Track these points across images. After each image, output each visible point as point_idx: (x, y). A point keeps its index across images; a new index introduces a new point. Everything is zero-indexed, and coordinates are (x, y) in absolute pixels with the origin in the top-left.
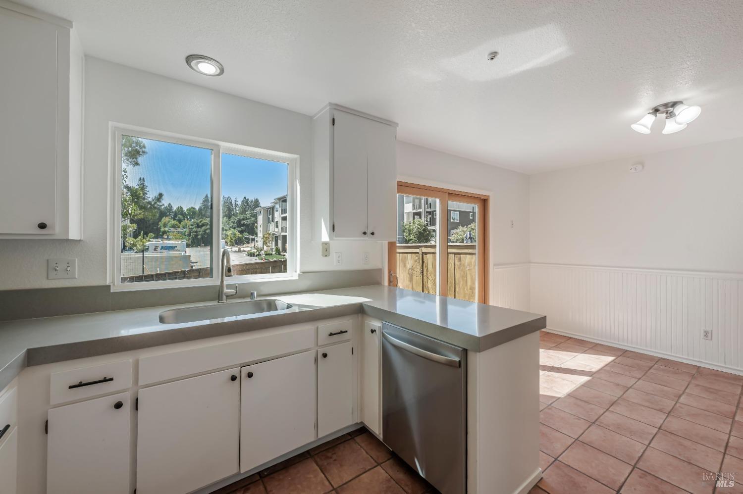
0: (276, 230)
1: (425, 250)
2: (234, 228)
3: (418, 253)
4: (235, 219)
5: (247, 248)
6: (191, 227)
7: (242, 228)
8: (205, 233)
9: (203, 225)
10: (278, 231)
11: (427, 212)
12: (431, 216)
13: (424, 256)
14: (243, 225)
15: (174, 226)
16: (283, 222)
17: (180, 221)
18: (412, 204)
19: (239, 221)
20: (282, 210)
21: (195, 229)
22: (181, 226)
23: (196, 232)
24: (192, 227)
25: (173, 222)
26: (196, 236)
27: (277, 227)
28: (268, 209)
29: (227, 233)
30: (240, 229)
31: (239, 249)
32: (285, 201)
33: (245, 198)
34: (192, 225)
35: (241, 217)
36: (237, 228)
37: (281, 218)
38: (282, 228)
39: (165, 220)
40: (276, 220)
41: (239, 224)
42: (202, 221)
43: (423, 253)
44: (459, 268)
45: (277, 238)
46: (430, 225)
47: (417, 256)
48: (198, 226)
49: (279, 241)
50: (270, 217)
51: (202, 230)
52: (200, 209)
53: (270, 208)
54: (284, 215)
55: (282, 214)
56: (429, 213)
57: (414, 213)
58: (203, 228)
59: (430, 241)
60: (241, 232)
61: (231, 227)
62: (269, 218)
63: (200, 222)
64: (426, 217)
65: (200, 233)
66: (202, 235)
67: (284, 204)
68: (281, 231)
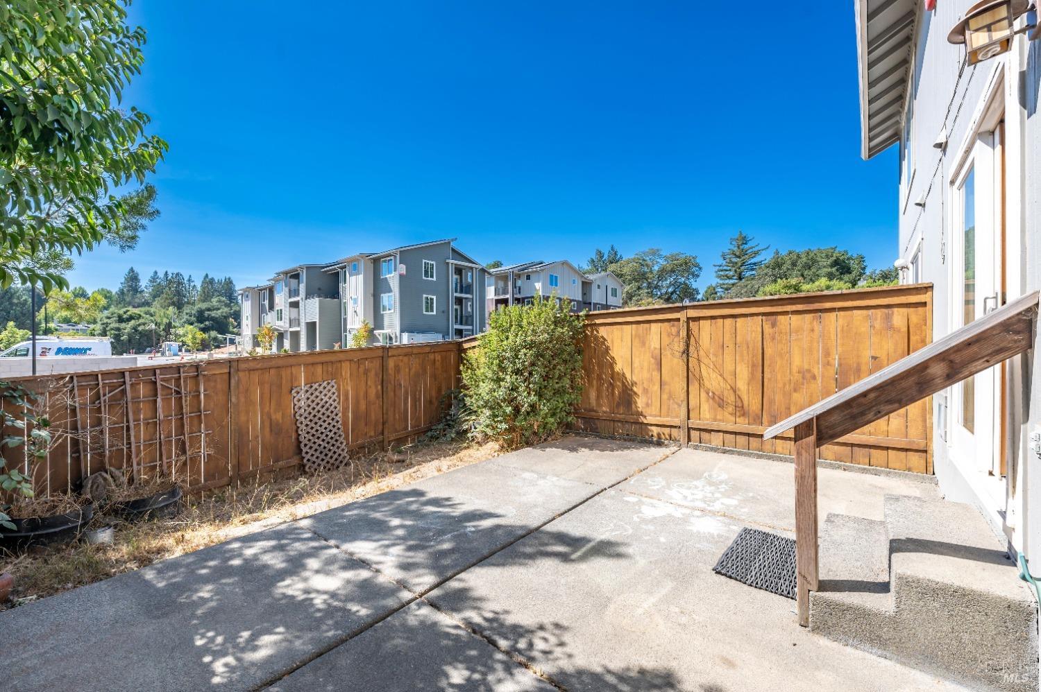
0: (279, 323)
1: (692, 313)
2: (192, 324)
3: (678, 320)
6: (105, 321)
7: (207, 323)
8: (136, 331)
9: (131, 318)
10: (283, 325)
13: (691, 324)
14: (208, 319)
16: (292, 309)
18: (495, 287)
19: (201, 312)
20: (290, 290)
21: (115, 325)
23: (118, 329)
24: (109, 321)
26: (119, 335)
27: (281, 318)
28: (261, 290)
29: (177, 332)
30: (202, 326)
31: (210, 356)
32: (296, 276)
33: (207, 275)
34: (109, 318)
35: (204, 306)
36: (196, 324)
37: (288, 306)
38: (290, 320)
40: (277, 308)
41: (200, 317)
42: (128, 311)
43: (688, 319)
44: (773, 339)
45: (281, 336)
47: (673, 325)
48: (121, 320)
49: (285, 340)
50: (267, 303)
51: (129, 326)
52: (122, 292)
53: (265, 289)
54: (293, 300)
55: (290, 297)
57: (496, 300)
58: (132, 323)
60: (204, 330)
61: (185, 322)
62: (263, 306)
63: (125, 313)
65: (126, 331)
66: (129, 335)
67: (294, 281)
68: (288, 325)
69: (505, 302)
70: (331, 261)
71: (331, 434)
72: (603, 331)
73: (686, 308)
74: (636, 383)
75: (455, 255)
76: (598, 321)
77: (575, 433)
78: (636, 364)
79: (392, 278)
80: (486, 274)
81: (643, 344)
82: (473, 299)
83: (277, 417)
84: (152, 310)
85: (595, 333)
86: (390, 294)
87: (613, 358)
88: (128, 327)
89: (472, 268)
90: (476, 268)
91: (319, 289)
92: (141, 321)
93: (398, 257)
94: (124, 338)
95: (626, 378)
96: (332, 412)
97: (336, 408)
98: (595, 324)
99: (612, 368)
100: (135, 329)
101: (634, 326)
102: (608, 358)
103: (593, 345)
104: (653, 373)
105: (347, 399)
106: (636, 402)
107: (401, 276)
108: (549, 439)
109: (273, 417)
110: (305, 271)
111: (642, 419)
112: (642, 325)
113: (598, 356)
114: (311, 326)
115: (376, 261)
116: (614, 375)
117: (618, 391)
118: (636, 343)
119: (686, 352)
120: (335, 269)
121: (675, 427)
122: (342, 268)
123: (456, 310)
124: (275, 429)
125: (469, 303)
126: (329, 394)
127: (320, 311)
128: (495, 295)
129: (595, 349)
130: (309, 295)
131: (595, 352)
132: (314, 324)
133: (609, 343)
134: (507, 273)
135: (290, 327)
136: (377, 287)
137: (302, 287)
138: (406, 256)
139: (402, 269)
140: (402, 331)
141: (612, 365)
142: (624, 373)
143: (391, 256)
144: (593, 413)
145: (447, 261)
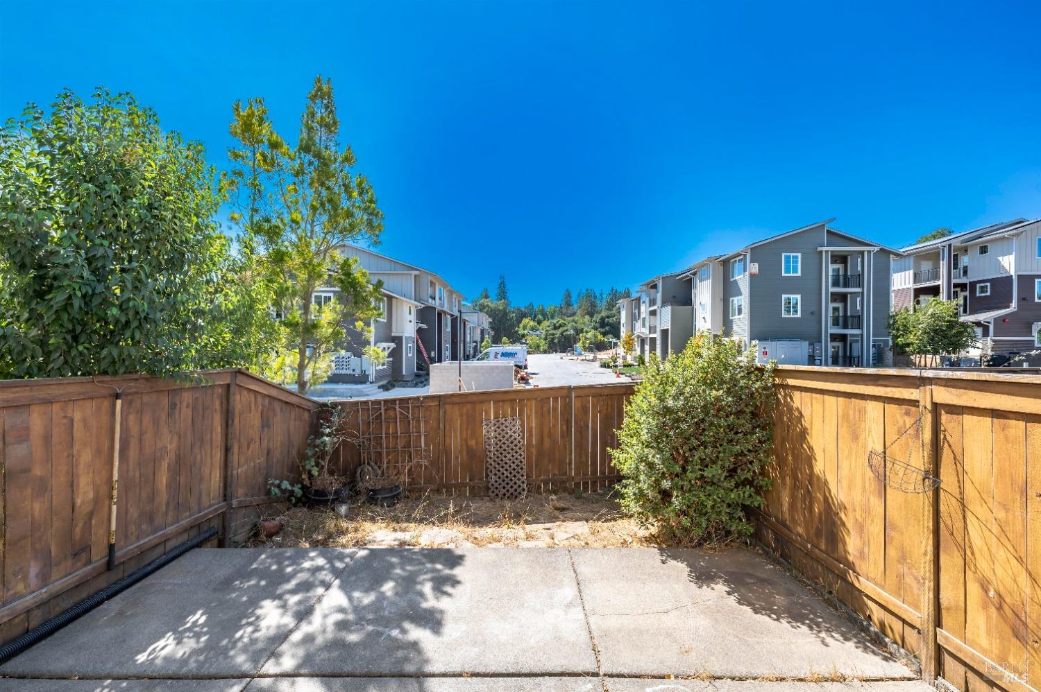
0: (643, 330)
1: (944, 395)
2: (596, 329)
3: (914, 403)
4: (597, 318)
5: (604, 356)
6: (547, 328)
7: (605, 328)
9: (561, 326)
10: (645, 332)
11: (956, 286)
12: (967, 293)
13: (944, 417)
14: (608, 324)
15: (533, 329)
16: (652, 317)
17: (539, 323)
18: (911, 272)
19: (603, 319)
20: (650, 300)
21: (551, 332)
22: (541, 328)
23: (553, 334)
24: (549, 330)
25: (532, 323)
26: (553, 339)
27: (644, 325)
28: (634, 300)
30: (603, 330)
31: (595, 357)
32: (655, 287)
35: (606, 314)
36: (599, 329)
37: (649, 314)
38: (650, 327)
39: (525, 321)
40: (643, 316)
41: (603, 323)
43: (936, 405)
45: (643, 342)
46: (965, 311)
47: (907, 413)
48: (556, 328)
50: (636, 311)
53: (636, 299)
54: (652, 308)
55: (650, 306)
56: (963, 287)
58: (561, 330)
59: (965, 346)
60: (603, 334)
61: (592, 328)
62: (634, 314)
63: (558, 322)
64: (952, 295)
65: (557, 336)
66: (559, 338)
67: (653, 291)
68: (648, 333)
69: (935, 291)
70: (686, 268)
71: (513, 466)
72: (798, 400)
73: (930, 381)
74: (845, 508)
75: (834, 238)
76: (791, 382)
77: (763, 550)
78: (844, 471)
79: (742, 280)
80: (891, 256)
81: (855, 437)
82: (863, 293)
83: (473, 443)
84: (576, 318)
85: (789, 400)
86: (739, 297)
87: (810, 448)
88: (558, 333)
89: (862, 253)
90: (869, 252)
91: (674, 297)
92: (565, 328)
93: (748, 256)
94: (556, 340)
95: (830, 490)
96: (516, 446)
97: (519, 442)
98: (787, 386)
99: (811, 467)
100: (562, 334)
101: (841, 400)
102: (805, 446)
103: (785, 419)
104: (872, 498)
105: (530, 435)
106: (844, 543)
107: (752, 276)
108: (706, 545)
109: (469, 443)
110: (661, 281)
111: (851, 577)
112: (853, 400)
113: (792, 439)
114: (665, 332)
115: (726, 264)
116: (812, 477)
117: (819, 509)
118: (843, 431)
119: (934, 473)
120: (688, 276)
121: (913, 627)
122: (694, 274)
123: (836, 309)
124: (471, 453)
125: (859, 299)
126: (514, 428)
127: (672, 319)
128: (915, 283)
129: (788, 427)
130: (664, 304)
131: (788, 430)
132: (667, 330)
133: (806, 423)
134: (938, 248)
135: (650, 333)
136: (727, 290)
137: (659, 296)
138: (757, 252)
139: (754, 268)
140: (752, 339)
141: (810, 460)
142: (826, 480)
143: (741, 255)
144: (786, 531)
145: (820, 249)
